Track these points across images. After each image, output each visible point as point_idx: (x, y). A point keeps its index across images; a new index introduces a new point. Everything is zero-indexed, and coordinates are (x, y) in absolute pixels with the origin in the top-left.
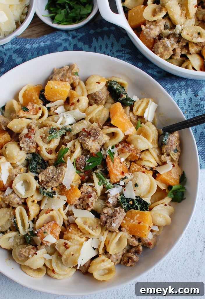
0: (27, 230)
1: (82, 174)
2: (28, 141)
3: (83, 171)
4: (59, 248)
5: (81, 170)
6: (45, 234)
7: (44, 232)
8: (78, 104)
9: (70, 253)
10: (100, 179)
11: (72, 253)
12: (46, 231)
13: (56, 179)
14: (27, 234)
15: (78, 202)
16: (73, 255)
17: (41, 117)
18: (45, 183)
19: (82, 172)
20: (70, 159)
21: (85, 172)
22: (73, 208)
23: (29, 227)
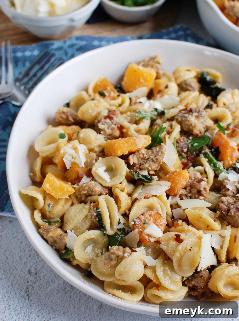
0: (116, 227)
1: (185, 161)
2: (110, 122)
3: (185, 156)
4: (167, 245)
5: (183, 154)
6: (146, 225)
7: (145, 223)
8: (166, 90)
9: (186, 249)
10: (210, 162)
11: (189, 248)
12: (147, 221)
13: (154, 159)
14: (116, 234)
15: (183, 192)
16: (190, 250)
17: (120, 105)
18: (138, 166)
19: (184, 158)
20: (169, 138)
21: (187, 157)
22: (177, 199)
23: (119, 223)
